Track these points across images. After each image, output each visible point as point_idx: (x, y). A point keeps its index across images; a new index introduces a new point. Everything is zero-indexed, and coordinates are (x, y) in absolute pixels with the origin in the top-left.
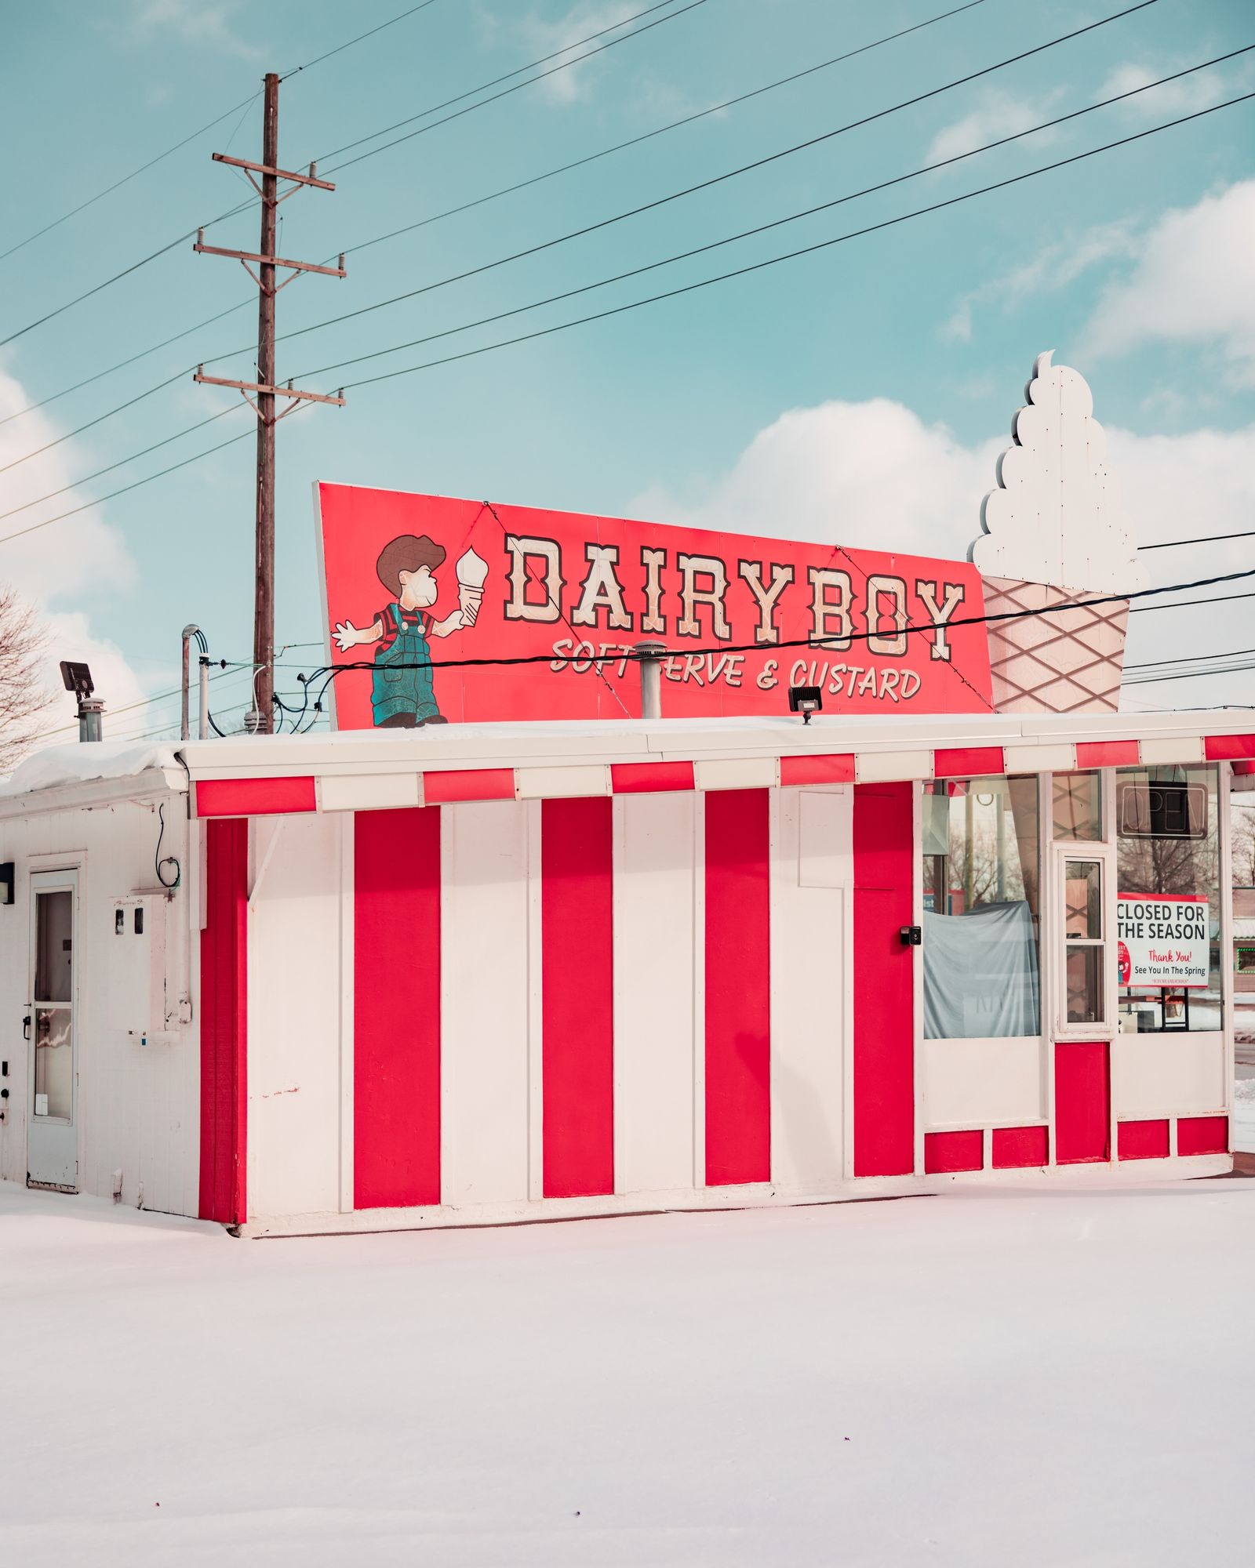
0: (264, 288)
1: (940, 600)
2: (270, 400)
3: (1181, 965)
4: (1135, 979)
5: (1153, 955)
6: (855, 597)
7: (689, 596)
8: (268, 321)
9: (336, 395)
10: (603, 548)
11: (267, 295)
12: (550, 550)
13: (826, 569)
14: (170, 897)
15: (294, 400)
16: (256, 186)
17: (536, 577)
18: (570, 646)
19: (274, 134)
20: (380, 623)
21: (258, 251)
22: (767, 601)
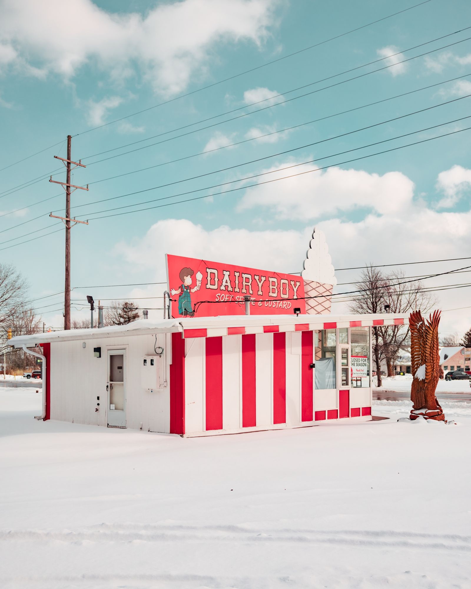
0: (67, 192)
1: (295, 285)
2: (69, 222)
3: (362, 372)
4: (353, 376)
5: (357, 370)
6: (278, 284)
7: (244, 283)
8: (69, 201)
9: (86, 222)
10: (227, 271)
11: (68, 194)
12: (215, 272)
13: (272, 277)
14: (160, 356)
15: (75, 223)
16: (65, 165)
17: (212, 279)
18: (220, 295)
19: (70, 152)
20: (180, 289)
21: (65, 182)
22: (260, 285)
